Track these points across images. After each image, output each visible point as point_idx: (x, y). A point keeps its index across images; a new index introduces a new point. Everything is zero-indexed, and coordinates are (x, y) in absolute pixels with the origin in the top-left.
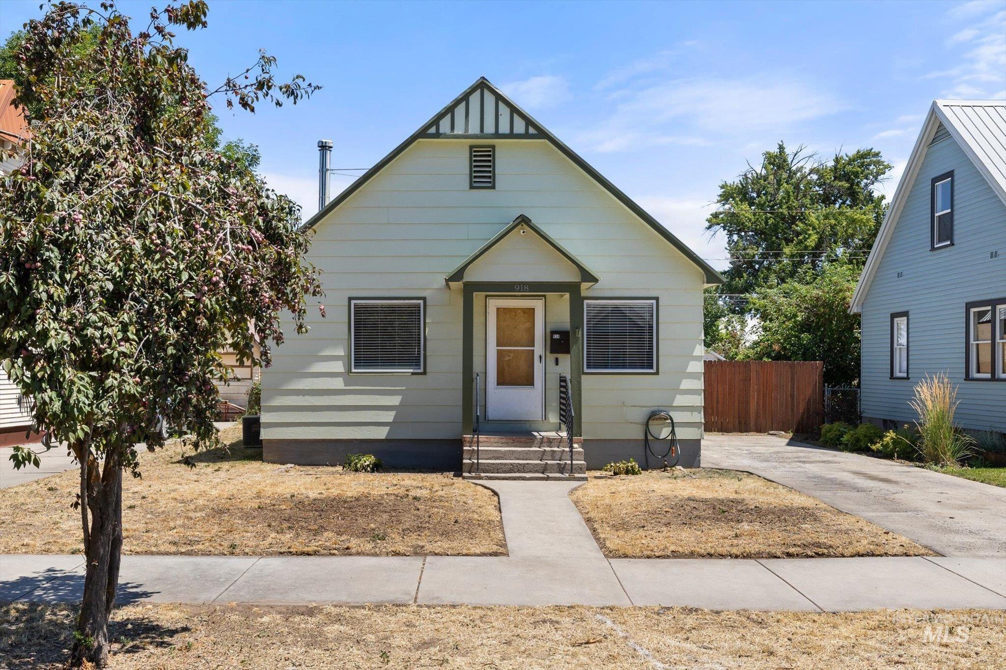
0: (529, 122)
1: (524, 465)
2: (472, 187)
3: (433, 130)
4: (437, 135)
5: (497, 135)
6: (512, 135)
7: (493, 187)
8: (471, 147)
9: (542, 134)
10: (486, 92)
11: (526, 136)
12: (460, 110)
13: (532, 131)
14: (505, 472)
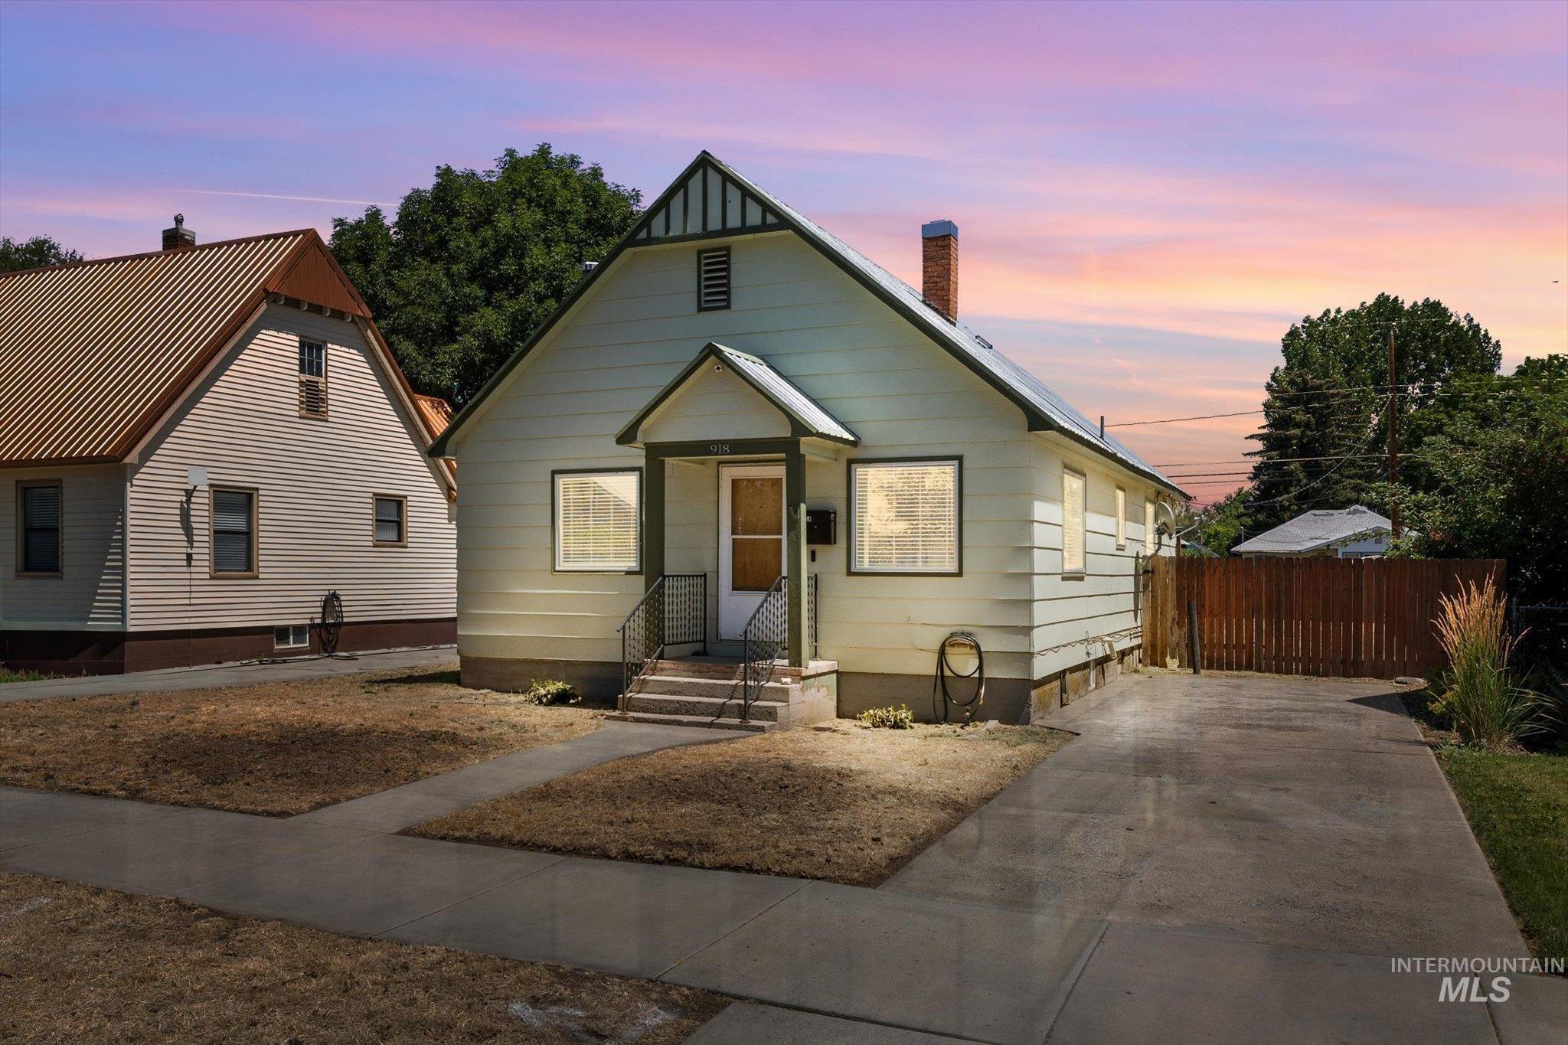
0: (767, 207)
1: (695, 703)
2: (700, 309)
3: (643, 235)
4: (650, 241)
5: (725, 231)
6: (745, 229)
7: (728, 307)
8: (700, 253)
9: (785, 222)
10: (711, 172)
11: (764, 227)
12: (677, 203)
13: (771, 219)
14: (669, 713)
